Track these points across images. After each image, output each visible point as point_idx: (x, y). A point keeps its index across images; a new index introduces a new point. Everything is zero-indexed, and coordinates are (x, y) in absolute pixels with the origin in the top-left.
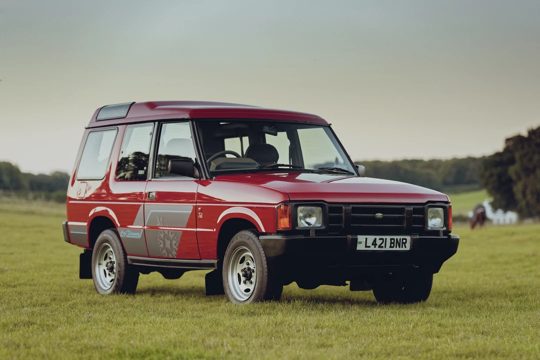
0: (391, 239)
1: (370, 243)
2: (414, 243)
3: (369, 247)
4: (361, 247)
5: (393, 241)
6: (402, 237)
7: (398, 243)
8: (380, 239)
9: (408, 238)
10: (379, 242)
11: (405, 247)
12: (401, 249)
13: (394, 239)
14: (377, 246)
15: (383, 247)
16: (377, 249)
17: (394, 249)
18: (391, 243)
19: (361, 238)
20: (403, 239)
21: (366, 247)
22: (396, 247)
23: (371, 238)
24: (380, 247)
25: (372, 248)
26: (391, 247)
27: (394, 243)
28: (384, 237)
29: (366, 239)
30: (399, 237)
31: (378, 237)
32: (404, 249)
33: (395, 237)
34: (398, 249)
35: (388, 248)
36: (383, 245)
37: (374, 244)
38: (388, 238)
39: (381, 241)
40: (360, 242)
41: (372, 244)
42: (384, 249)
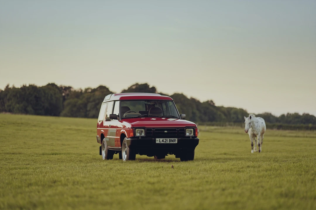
0: (169, 140)
2: (178, 141)
4: (157, 142)
6: (174, 139)
7: (172, 141)
9: (176, 139)
10: (164, 141)
12: (173, 143)
16: (164, 143)
17: (171, 143)
18: (169, 141)
19: (157, 139)
21: (160, 142)
23: (161, 139)
24: (165, 142)
25: (162, 142)
26: (169, 142)
27: (170, 141)
28: (167, 139)
30: (172, 139)
31: (164, 139)
32: (175, 143)
33: (171, 139)
34: (172, 143)
35: (168, 142)
36: (166, 141)
37: (163, 141)
38: (168, 139)
40: (157, 141)
41: (162, 141)
42: (167, 143)
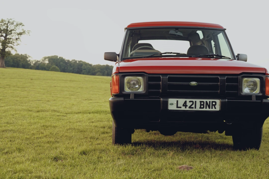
0: (201, 102)
1: (180, 105)
2: (222, 105)
3: (181, 107)
4: (171, 108)
5: (202, 103)
6: (211, 100)
7: (208, 105)
8: (190, 102)
9: (218, 101)
10: (189, 104)
11: (215, 108)
12: (211, 110)
13: (203, 102)
14: (188, 107)
15: (193, 108)
16: (187, 109)
17: (204, 109)
18: (201, 105)
19: (171, 100)
20: (213, 102)
21: (177, 107)
22: (206, 108)
23: (181, 101)
24: (190, 107)
25: (183, 108)
26: (201, 108)
27: (203, 105)
28: (194, 100)
29: (177, 101)
30: (208, 101)
31: (188, 100)
32: (214, 109)
33: (205, 100)
34: (208, 109)
35: (198, 108)
36: (193, 106)
37: (185, 105)
38: (198, 101)
39: (191, 103)
41: (183, 105)
42: (194, 109)
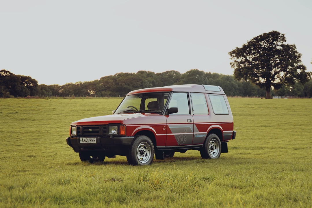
0: (90, 139)
1: (84, 141)
2: (97, 140)
4: (81, 142)
7: (93, 141)
10: (86, 140)
12: (94, 143)
16: (86, 143)
17: (91, 143)
18: (90, 140)
19: (81, 139)
20: (94, 139)
21: (83, 142)
23: (84, 138)
25: (85, 142)
26: (90, 142)
28: (87, 138)
30: (92, 138)
31: (86, 138)
32: (95, 143)
33: (91, 138)
34: (93, 143)
35: (89, 142)
36: (88, 141)
37: (85, 141)
40: (81, 140)
42: (88, 143)
